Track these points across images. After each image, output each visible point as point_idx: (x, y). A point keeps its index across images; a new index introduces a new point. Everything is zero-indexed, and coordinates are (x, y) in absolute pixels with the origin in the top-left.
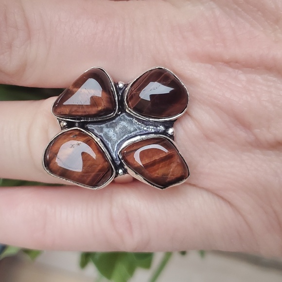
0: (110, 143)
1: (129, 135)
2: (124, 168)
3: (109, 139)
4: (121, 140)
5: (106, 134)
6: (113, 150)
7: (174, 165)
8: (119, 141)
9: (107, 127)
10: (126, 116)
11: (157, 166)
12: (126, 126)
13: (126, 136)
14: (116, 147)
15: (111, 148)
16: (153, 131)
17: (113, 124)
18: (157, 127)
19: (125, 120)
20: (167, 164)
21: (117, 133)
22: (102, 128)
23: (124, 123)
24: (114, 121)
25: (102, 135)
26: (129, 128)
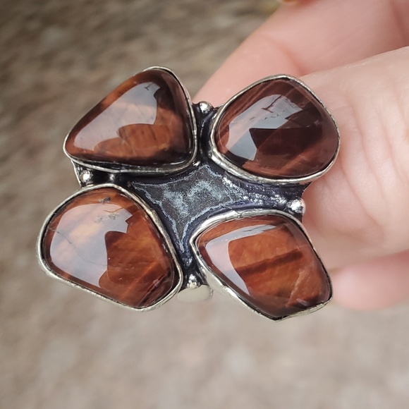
0: (174, 222)
1: (213, 208)
2: (199, 272)
3: (174, 212)
4: (196, 217)
5: (168, 204)
6: (181, 235)
7: (302, 274)
8: (193, 219)
9: (172, 189)
10: (209, 170)
11: (268, 271)
12: (210, 189)
13: (208, 209)
14: (185, 229)
15: (175, 231)
16: (261, 203)
17: (184, 185)
18: (269, 196)
19: (207, 177)
20: (290, 268)
21: (189, 203)
22: (161, 190)
23: (204, 184)
24: (186, 179)
25: (161, 205)
26: (214, 194)
